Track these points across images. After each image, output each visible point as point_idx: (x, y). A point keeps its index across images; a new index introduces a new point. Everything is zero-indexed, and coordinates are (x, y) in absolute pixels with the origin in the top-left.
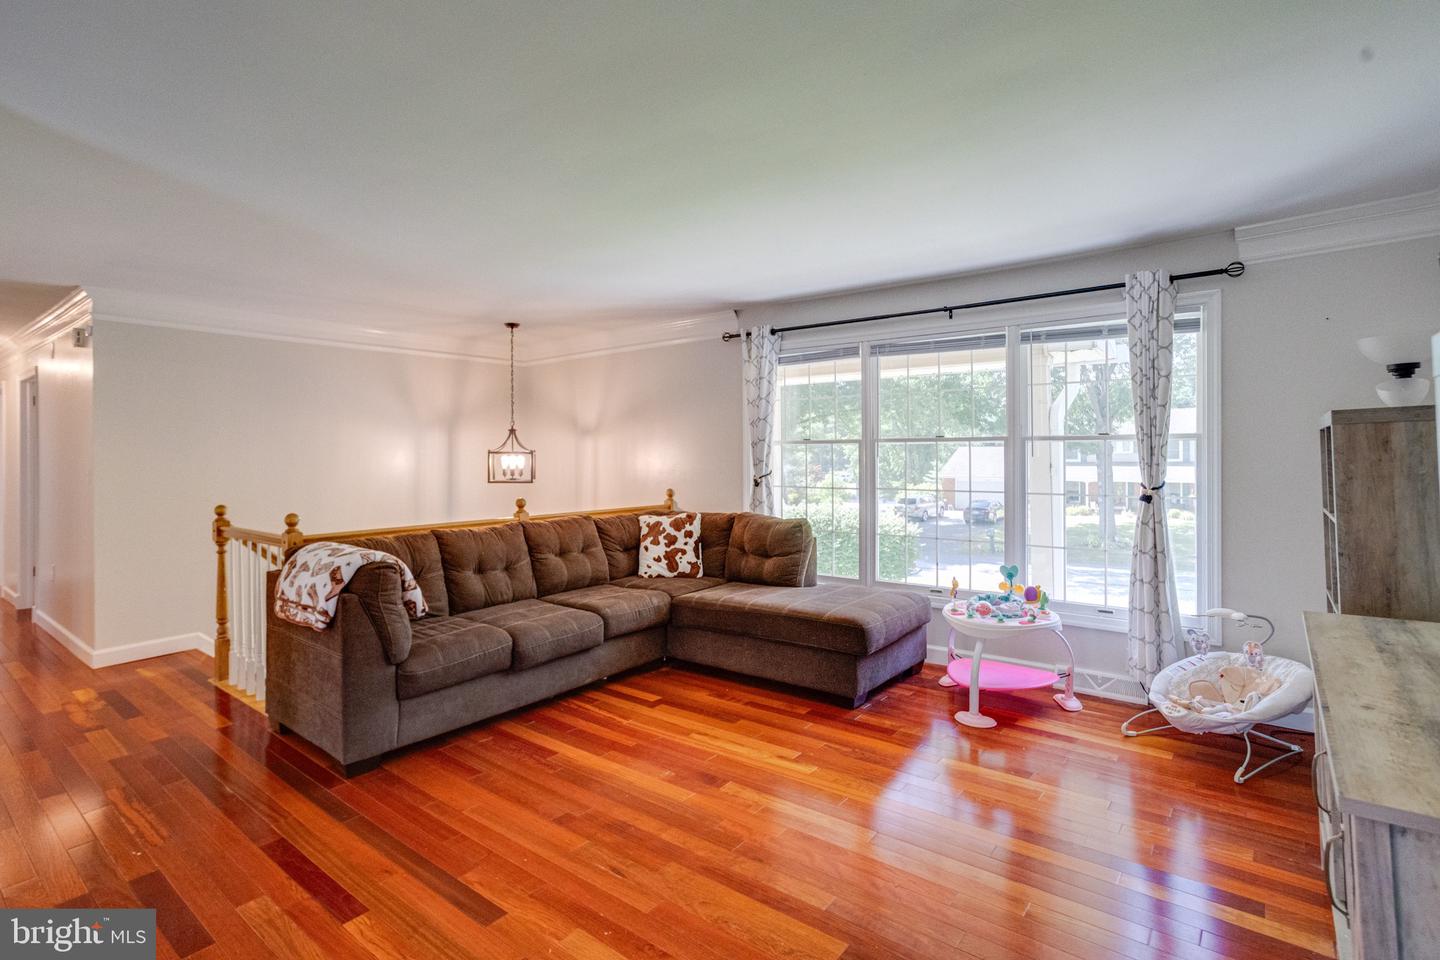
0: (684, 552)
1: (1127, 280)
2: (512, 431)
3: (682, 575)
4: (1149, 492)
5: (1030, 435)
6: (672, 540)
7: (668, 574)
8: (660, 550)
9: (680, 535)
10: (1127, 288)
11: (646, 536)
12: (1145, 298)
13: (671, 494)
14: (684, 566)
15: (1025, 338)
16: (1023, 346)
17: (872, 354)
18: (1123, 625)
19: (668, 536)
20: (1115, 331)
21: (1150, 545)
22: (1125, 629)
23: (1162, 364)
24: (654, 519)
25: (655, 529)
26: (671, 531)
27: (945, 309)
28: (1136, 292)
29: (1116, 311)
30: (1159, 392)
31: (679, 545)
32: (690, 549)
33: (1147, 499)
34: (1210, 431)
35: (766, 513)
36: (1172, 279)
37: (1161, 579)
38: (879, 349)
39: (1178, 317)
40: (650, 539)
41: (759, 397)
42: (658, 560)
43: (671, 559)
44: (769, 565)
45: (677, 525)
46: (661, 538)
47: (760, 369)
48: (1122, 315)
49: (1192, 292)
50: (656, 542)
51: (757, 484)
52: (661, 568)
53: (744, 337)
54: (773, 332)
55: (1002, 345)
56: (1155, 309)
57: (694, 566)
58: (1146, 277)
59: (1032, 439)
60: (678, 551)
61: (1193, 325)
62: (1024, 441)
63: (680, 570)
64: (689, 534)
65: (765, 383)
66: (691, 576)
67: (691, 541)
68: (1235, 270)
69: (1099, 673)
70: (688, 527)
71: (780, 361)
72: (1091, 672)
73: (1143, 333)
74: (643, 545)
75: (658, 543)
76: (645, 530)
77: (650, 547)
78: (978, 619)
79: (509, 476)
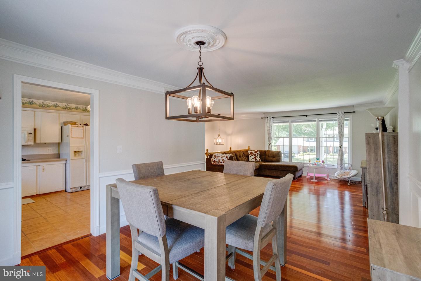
0: (257, 157)
1: (337, 113)
2: (219, 135)
3: (257, 161)
4: (341, 146)
5: (320, 136)
6: (255, 155)
7: (255, 161)
8: (253, 157)
9: (256, 154)
10: (337, 114)
11: (250, 154)
12: (340, 116)
13: (249, 147)
14: (258, 160)
15: (320, 121)
16: (319, 122)
17: (292, 122)
18: (336, 167)
19: (254, 154)
20: (335, 120)
21: (340, 154)
22: (337, 168)
23: (343, 126)
24: (251, 151)
25: (251, 153)
26: (255, 154)
27: (306, 115)
28: (339, 115)
29: (336, 117)
30: (342, 130)
31: (256, 156)
32: (258, 156)
33: (340, 147)
34: (350, 136)
35: (271, 150)
36: (344, 113)
37: (342, 159)
38: (293, 122)
39: (345, 118)
40: (251, 155)
41: (270, 129)
42: (253, 158)
43: (255, 158)
44: (274, 159)
45: (256, 152)
46: (253, 155)
47: (270, 124)
48: (336, 118)
49: (347, 115)
50: (252, 155)
51: (269, 145)
52: (254, 160)
53: (266, 118)
54: (272, 118)
55: (316, 122)
56: (342, 117)
57: (259, 159)
58: (340, 112)
59: (321, 137)
60: (256, 157)
61: (348, 120)
62: (320, 137)
63: (257, 160)
64: (258, 154)
65: (271, 127)
66: (259, 161)
67: (259, 155)
68: (354, 112)
69: (332, 175)
70: (258, 153)
71: (273, 123)
72: (331, 175)
73: (340, 121)
74: (250, 156)
75: (253, 156)
76: (249, 153)
77: (251, 156)
78: (315, 165)
79: (219, 143)
